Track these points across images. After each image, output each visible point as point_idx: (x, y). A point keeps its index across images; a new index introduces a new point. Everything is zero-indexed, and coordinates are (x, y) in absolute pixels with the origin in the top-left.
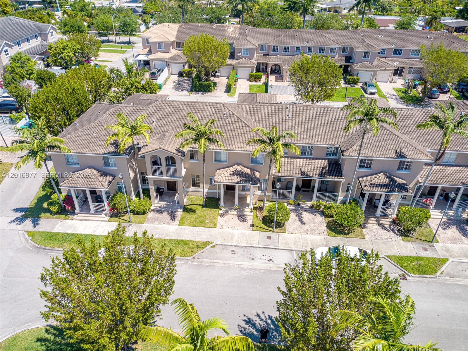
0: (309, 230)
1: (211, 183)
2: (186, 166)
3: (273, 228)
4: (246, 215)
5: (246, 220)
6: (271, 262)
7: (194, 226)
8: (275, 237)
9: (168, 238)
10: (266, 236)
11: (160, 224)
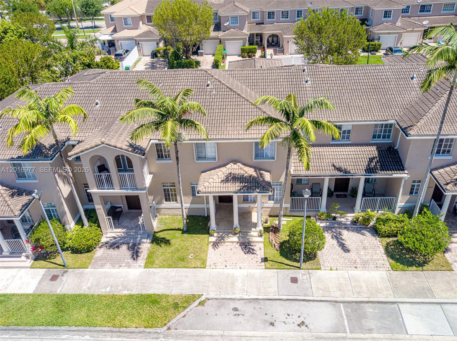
0: (358, 261)
1: (194, 195)
2: (153, 170)
3: (298, 261)
4: (253, 242)
5: (253, 250)
6: (303, 327)
7: (170, 266)
8: (305, 277)
9: (125, 292)
10: (289, 278)
11: (113, 267)
